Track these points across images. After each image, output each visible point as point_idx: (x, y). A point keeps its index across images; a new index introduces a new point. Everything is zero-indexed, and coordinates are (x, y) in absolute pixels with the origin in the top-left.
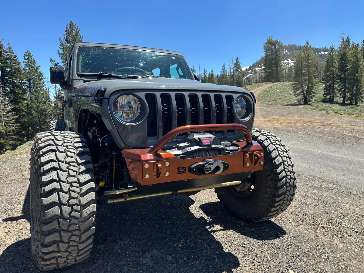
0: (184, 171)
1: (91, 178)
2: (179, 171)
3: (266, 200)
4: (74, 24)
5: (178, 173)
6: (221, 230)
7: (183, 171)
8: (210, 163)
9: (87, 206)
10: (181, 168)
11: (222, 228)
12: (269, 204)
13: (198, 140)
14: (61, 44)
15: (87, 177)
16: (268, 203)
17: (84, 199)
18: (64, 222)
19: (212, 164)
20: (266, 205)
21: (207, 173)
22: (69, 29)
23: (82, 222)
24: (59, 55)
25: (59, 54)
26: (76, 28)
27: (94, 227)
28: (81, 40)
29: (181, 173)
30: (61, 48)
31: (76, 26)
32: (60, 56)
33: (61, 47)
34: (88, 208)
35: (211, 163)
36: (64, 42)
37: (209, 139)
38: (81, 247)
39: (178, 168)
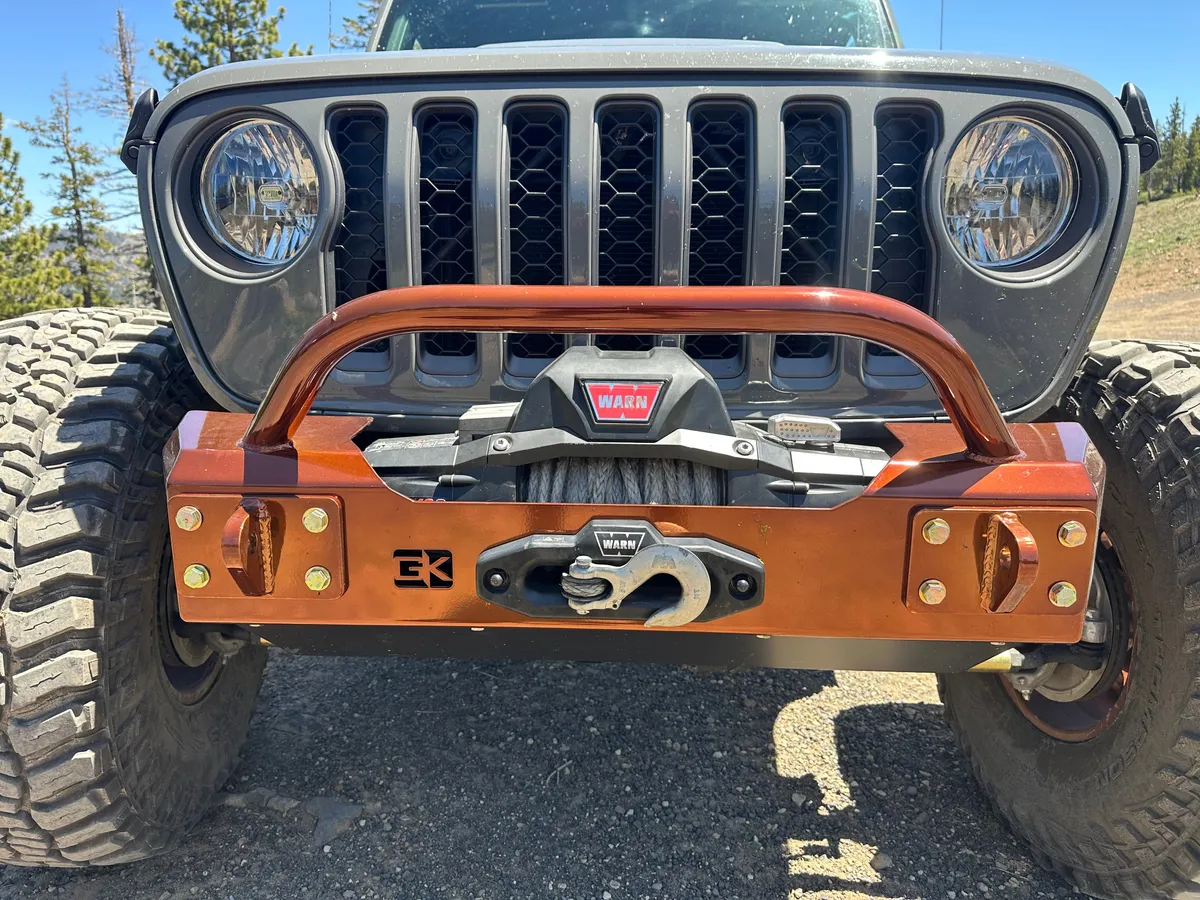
0: (443, 577)
1: (77, 529)
2: (405, 568)
3: (1166, 805)
5: (399, 583)
6: (861, 886)
7: (433, 577)
8: (614, 551)
9: (41, 654)
10: (418, 553)
11: (872, 877)
12: (1185, 836)
13: (568, 389)
15: (64, 522)
16: (1178, 831)
17: (23, 626)
19: (621, 558)
20: (1168, 836)
21: (583, 609)
23: (21, 723)
27: (89, 754)
29: (421, 584)
34: (43, 665)
35: (623, 551)
37: (649, 393)
38: (45, 820)
39: (398, 553)
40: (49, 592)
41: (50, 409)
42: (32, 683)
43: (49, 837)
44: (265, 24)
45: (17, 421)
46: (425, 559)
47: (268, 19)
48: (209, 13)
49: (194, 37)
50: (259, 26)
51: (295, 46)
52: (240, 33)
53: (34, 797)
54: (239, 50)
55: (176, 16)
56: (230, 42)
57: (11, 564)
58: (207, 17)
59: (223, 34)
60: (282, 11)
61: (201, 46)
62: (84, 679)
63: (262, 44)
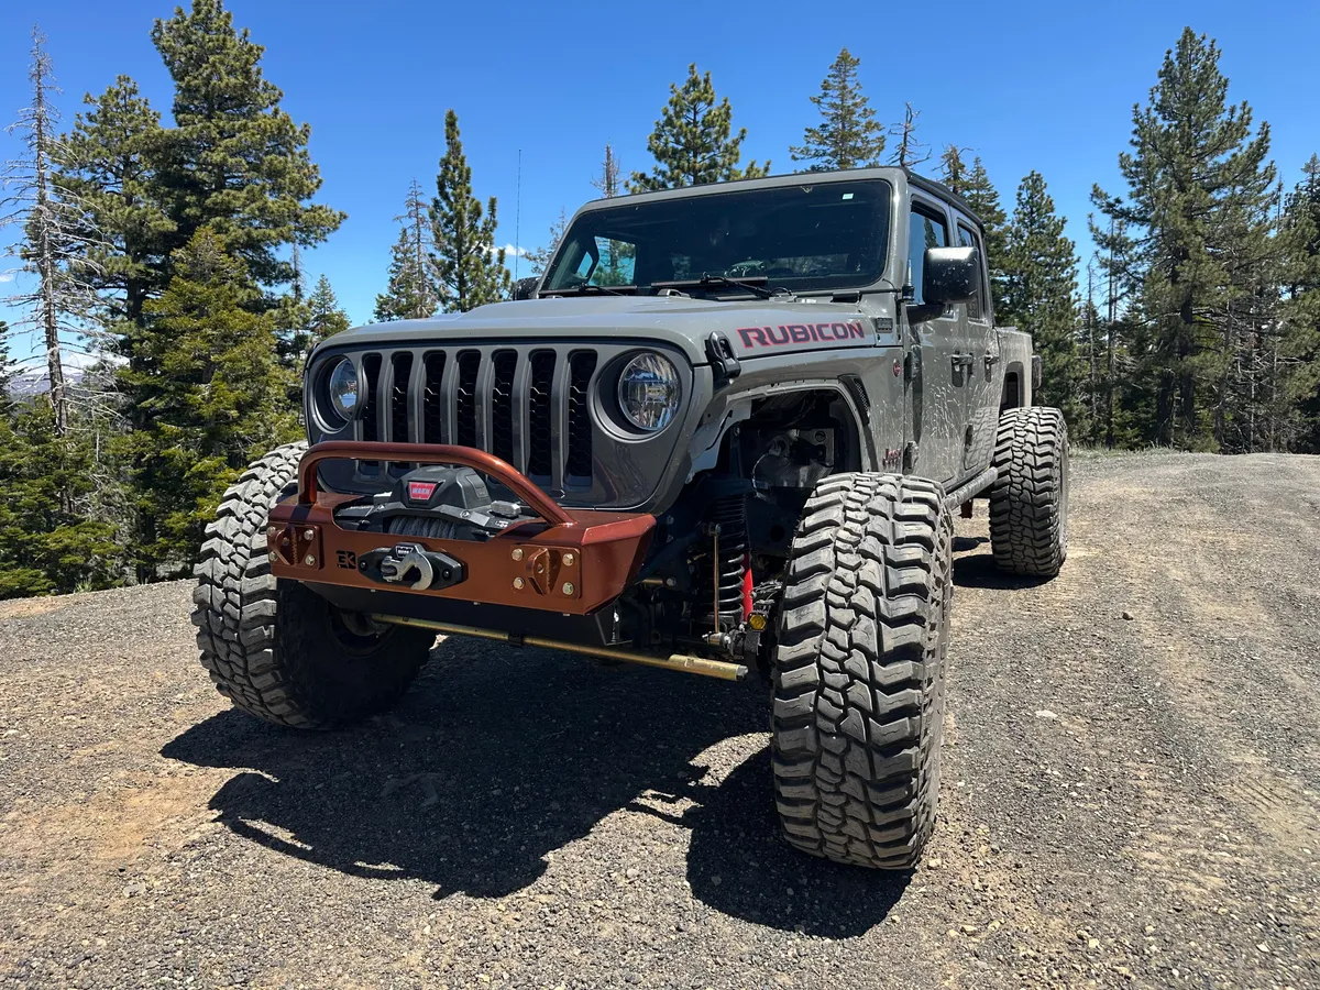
0: (353, 564)
2: (340, 559)
4: (1198, 38)
5: (338, 565)
6: (664, 816)
7: (349, 563)
8: (401, 555)
9: (254, 598)
11: (677, 814)
13: (405, 485)
14: (1137, 127)
17: (251, 585)
18: (214, 618)
21: (388, 580)
22: (1176, 63)
23: (245, 629)
24: (1122, 171)
25: (1124, 167)
26: (1207, 50)
27: (270, 650)
28: (1219, 94)
29: (345, 566)
30: (1136, 144)
31: (1207, 43)
32: (1125, 175)
33: (1136, 139)
34: (254, 603)
36: (1148, 118)
37: (431, 488)
38: (256, 682)
39: (338, 552)
40: (260, 571)
41: (278, 487)
42: (250, 610)
43: (258, 692)
44: (726, 146)
45: (265, 494)
46: (346, 555)
47: (729, 141)
48: (678, 142)
49: (664, 167)
50: (722, 149)
51: (752, 165)
52: (703, 159)
53: (252, 667)
54: (702, 173)
55: (649, 149)
56: (694, 167)
57: (248, 556)
58: (676, 146)
59: (688, 161)
60: (743, 131)
61: (669, 173)
62: (269, 612)
63: (723, 166)
